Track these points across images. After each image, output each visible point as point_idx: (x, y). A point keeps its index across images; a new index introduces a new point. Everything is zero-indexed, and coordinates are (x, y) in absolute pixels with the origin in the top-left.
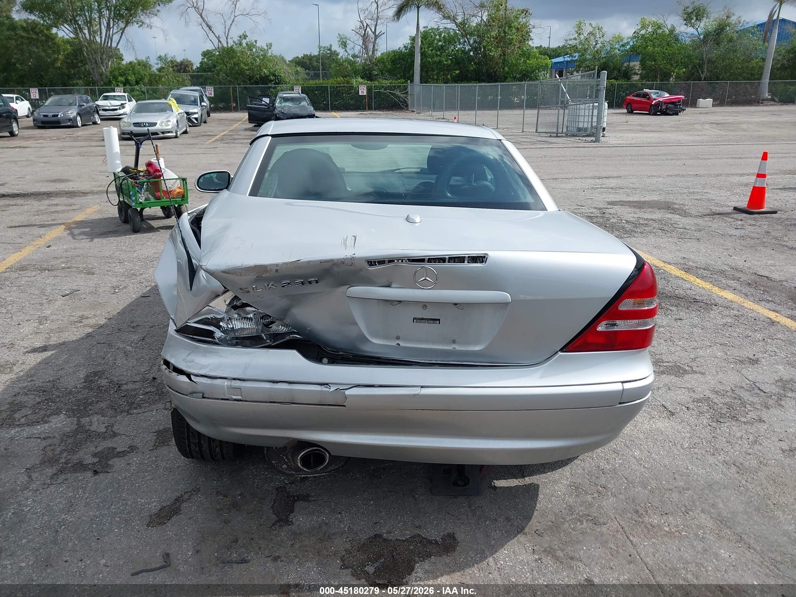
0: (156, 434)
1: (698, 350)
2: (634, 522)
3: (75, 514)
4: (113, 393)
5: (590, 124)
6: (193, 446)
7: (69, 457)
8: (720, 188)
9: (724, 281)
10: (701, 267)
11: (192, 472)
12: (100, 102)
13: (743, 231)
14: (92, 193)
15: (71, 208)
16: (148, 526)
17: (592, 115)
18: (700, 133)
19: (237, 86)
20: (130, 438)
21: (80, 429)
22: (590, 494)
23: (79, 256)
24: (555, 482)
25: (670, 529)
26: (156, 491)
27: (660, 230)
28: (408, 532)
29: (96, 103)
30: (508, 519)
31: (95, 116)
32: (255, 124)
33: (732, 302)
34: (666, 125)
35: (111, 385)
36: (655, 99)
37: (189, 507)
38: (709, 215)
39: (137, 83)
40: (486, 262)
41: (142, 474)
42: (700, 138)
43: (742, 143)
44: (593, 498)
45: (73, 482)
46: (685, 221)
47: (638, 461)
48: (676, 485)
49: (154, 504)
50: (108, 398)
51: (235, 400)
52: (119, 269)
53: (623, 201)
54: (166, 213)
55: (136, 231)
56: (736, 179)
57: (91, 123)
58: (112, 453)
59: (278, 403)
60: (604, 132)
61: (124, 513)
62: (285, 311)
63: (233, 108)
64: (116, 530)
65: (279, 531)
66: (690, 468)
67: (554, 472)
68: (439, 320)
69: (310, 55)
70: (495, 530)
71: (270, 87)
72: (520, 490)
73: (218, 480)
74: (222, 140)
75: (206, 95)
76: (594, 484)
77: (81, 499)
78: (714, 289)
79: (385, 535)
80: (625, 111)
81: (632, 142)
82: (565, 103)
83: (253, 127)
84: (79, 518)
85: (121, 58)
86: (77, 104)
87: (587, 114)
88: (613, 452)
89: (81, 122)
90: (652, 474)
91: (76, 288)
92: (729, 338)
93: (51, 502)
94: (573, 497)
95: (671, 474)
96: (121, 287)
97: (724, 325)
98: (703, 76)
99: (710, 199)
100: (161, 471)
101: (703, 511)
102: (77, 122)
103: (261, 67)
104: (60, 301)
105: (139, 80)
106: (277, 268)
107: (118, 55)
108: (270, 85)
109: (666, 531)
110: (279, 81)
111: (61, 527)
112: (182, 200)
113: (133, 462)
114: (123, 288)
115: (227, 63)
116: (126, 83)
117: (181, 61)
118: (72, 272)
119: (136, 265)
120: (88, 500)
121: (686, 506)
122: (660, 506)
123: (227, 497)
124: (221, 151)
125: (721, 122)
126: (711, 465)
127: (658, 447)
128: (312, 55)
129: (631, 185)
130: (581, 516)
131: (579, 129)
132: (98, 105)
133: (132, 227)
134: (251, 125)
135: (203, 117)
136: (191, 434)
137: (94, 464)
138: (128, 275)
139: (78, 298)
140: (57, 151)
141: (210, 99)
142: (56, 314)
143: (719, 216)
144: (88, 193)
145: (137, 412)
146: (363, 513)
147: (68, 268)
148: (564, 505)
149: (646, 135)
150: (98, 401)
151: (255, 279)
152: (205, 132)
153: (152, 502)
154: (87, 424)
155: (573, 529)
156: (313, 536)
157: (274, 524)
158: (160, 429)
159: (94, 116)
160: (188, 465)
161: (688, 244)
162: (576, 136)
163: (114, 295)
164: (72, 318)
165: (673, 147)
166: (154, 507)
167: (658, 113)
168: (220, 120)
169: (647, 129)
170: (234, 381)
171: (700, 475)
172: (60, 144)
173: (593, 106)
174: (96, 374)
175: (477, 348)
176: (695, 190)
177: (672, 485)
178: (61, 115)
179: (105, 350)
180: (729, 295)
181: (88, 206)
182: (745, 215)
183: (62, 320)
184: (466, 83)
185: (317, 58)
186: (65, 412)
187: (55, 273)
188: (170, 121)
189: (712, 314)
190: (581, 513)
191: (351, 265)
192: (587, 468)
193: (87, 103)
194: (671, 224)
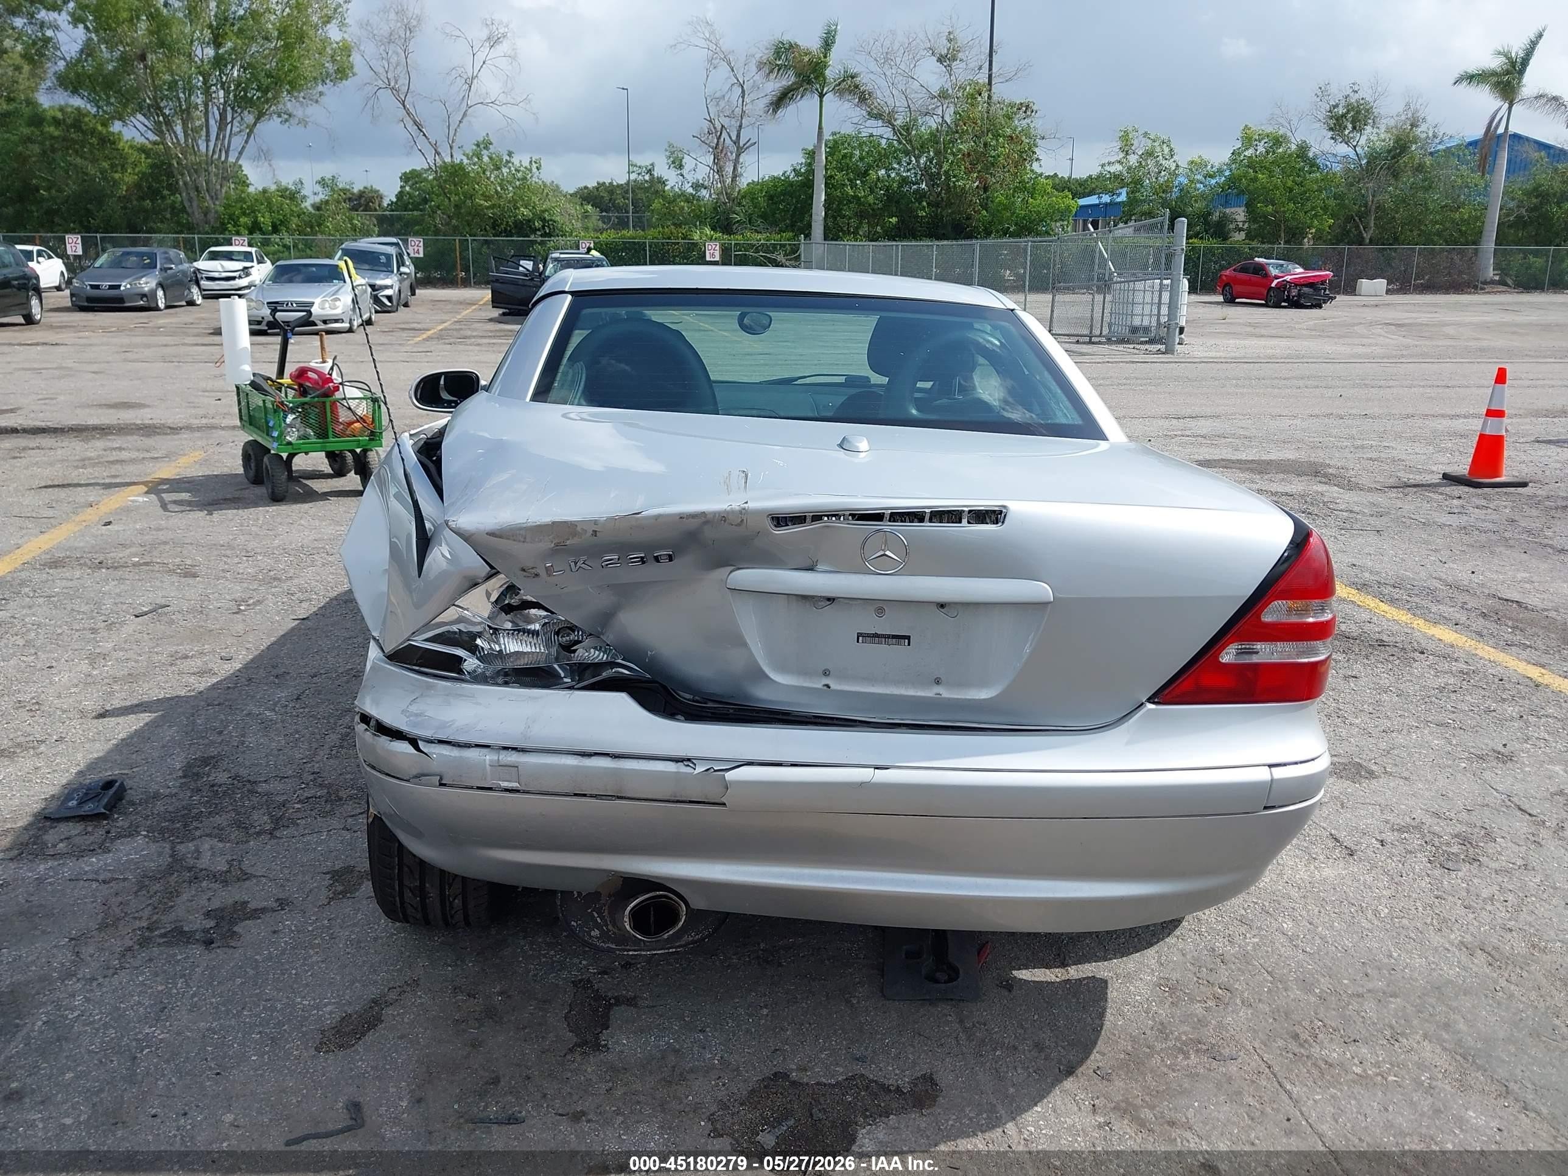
0: (328, 876)
1: (1394, 735)
2: (1291, 1056)
3: (170, 1026)
4: (242, 798)
5: (1154, 319)
6: (408, 894)
7: (155, 917)
8: (1413, 439)
9: (1434, 609)
10: (1387, 582)
11: (403, 949)
12: (203, 264)
13: (1465, 518)
14: (189, 428)
15: (148, 455)
16: (318, 1050)
17: (1160, 304)
18: (1365, 341)
19: (470, 238)
20: (277, 884)
21: (176, 863)
22: (1200, 1002)
23: (165, 543)
24: (1129, 977)
25: (1365, 1071)
26: (332, 983)
27: (1303, 513)
28: (840, 1069)
29: (195, 264)
30: (1039, 1047)
31: (192, 290)
32: (505, 310)
33: (1452, 646)
34: (1300, 326)
35: (236, 782)
36: (1277, 277)
37: (398, 1014)
38: (1397, 487)
39: (275, 229)
40: (1003, 522)
41: (303, 952)
42: (1368, 350)
43: (1448, 360)
44: (1207, 1009)
45: (164, 965)
46: (1349, 497)
47: (1291, 941)
48: (1370, 986)
49: (329, 1008)
50: (230, 808)
51: (507, 790)
52: (247, 568)
53: (1228, 460)
54: (336, 466)
55: (277, 498)
56: (1443, 424)
57: (184, 303)
58: (241, 912)
59: (591, 796)
60: (1183, 336)
61: (268, 1024)
62: (606, 617)
63: (459, 280)
64: (253, 1058)
65: (582, 1064)
66: (1395, 955)
67: (1124, 959)
68: (908, 638)
69: (611, 184)
70: (1015, 1068)
71: (534, 242)
72: (1060, 992)
73: (456, 965)
74: (440, 337)
75: (408, 254)
76: (1205, 982)
77: (182, 998)
78: (1416, 622)
79: (794, 1074)
80: (1221, 299)
81: (1237, 354)
82: (1107, 278)
83: (500, 315)
84: (179, 1034)
85: (244, 182)
86: (158, 266)
87: (1148, 299)
88: (1240, 923)
89: (163, 301)
90: (1321, 964)
91: (163, 602)
92: (1454, 712)
93: (121, 1002)
94: (1167, 1006)
95: (1358, 966)
96: (251, 601)
97: (1441, 689)
98: (1367, 236)
99: (1396, 459)
100: (341, 946)
101: (1425, 1036)
102: (157, 300)
103: (516, 202)
104: (132, 625)
105: (278, 223)
106: (595, 528)
107: (238, 177)
108: (532, 238)
109: (1357, 1074)
110: (550, 230)
111: (142, 1051)
112: (370, 440)
113: (284, 928)
114: (254, 603)
115: (450, 194)
116: (254, 228)
117: (360, 191)
118: (153, 571)
119: (280, 561)
120: (196, 999)
121: (1392, 1027)
122: (1341, 1027)
123: (475, 998)
124: (439, 358)
125: (1406, 321)
126: (1436, 949)
127: (1329, 915)
128: (615, 184)
129: (1241, 432)
130: (1184, 1043)
131: (1134, 330)
132: (198, 270)
133: (270, 490)
134: (496, 313)
135: (402, 296)
136: (406, 869)
137: (206, 931)
138: (264, 579)
139: (166, 619)
140: (117, 352)
141: (416, 261)
142: (122, 649)
143: (1415, 490)
144: (181, 429)
145: (288, 835)
146: (748, 1031)
147: (146, 564)
148: (1150, 1022)
149: (1263, 342)
150: (210, 813)
151: (552, 549)
152: (407, 323)
153: (326, 1005)
154: (189, 856)
155: (1171, 1068)
156: (651, 1073)
157: (571, 1050)
158: (337, 868)
159: (189, 290)
160: (395, 935)
161: (1360, 540)
162: (1128, 342)
163: (238, 616)
164: (156, 658)
165: (1317, 365)
166: (330, 1014)
167: (1283, 304)
168: (435, 301)
169: (1263, 331)
170: (505, 752)
171: (1415, 968)
172: (125, 340)
173: (1161, 284)
174: (205, 761)
175: (984, 694)
176: (1365, 443)
177: (1363, 986)
178: (125, 286)
179: (222, 717)
180: (1445, 634)
181: (182, 452)
182: (1467, 489)
183: (137, 661)
184: (911, 241)
185: (624, 189)
186: (145, 833)
187: (119, 573)
188: (339, 300)
189: (1417, 669)
190: (1184, 1038)
191: (739, 525)
192: (1191, 951)
193: (176, 265)
194: (1324, 503)
